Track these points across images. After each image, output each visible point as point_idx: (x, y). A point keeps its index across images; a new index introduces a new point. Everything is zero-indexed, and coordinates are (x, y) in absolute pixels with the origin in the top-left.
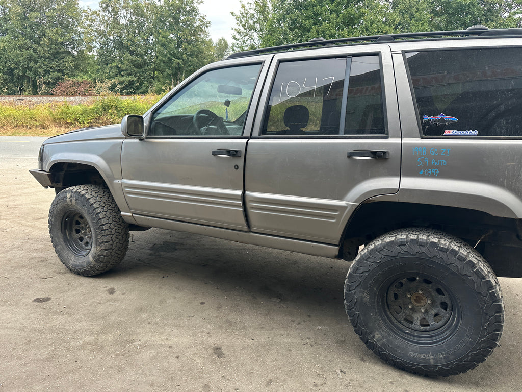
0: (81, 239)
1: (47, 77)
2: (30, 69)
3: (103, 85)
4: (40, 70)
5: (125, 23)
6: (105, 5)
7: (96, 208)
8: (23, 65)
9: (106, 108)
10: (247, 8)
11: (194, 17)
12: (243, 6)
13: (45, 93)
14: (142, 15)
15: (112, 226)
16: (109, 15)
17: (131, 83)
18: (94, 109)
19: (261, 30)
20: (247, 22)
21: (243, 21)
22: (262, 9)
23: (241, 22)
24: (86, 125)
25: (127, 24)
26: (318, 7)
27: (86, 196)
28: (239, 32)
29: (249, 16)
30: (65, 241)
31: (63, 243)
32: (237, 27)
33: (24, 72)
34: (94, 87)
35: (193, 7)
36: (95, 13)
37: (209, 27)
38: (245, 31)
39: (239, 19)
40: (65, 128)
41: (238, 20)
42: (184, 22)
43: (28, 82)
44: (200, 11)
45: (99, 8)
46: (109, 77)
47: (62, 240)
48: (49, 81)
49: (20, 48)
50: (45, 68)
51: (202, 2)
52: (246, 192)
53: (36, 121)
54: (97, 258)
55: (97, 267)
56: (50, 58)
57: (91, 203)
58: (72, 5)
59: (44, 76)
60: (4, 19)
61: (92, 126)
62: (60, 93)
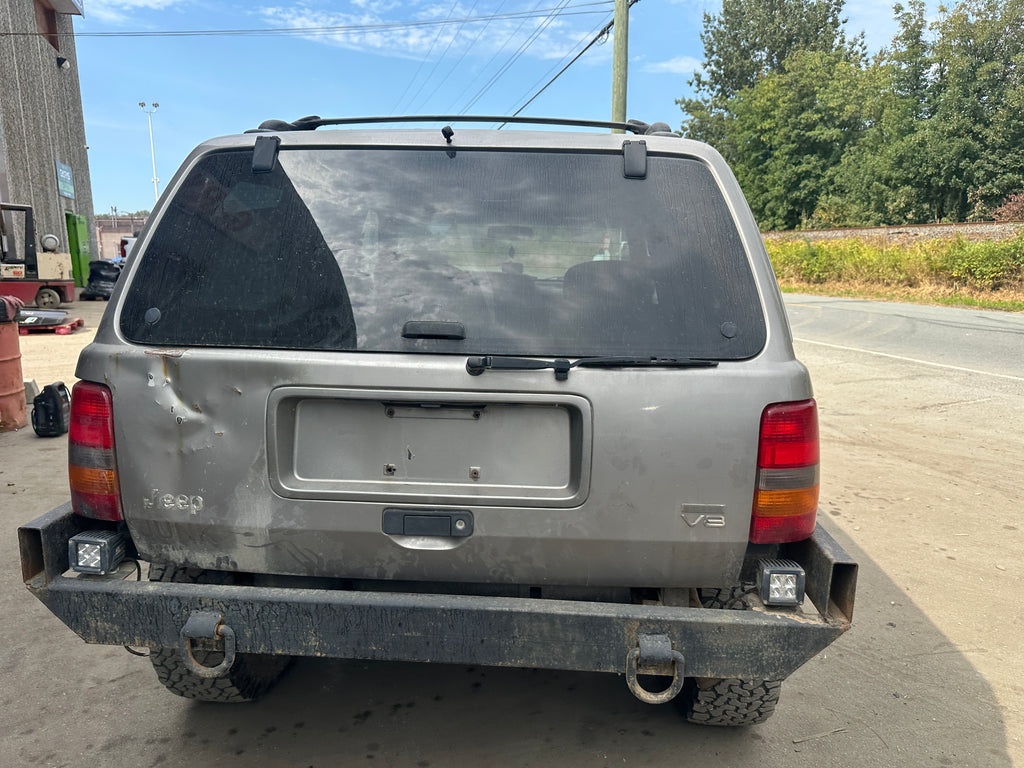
1: (989, 185)
2: (959, 172)
4: (979, 174)
8: (947, 169)
13: (981, 217)
18: (1009, 251)
24: (987, 282)
33: (948, 179)
40: (949, 286)
43: (955, 197)
48: (993, 194)
49: (954, 134)
50: (990, 167)
56: (1002, 147)
59: (984, 184)
60: (939, 86)
61: (1000, 285)
62: (1007, 216)
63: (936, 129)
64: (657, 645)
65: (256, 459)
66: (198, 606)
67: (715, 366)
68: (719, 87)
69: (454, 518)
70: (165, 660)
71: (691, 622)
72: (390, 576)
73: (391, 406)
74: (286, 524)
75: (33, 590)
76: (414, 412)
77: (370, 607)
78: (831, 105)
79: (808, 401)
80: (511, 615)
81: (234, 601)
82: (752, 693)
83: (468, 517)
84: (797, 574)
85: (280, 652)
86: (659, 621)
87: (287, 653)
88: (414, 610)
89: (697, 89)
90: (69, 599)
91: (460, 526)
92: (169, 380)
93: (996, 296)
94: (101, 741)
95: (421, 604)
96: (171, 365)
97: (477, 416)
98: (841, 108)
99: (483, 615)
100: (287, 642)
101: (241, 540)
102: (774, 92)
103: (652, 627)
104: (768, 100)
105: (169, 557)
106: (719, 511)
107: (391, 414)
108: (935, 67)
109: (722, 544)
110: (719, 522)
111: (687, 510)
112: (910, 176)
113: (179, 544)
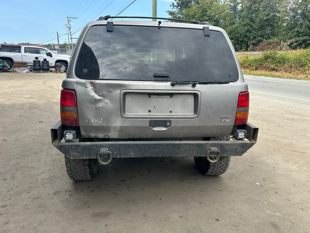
1: (254, 40)
2: (246, 36)
3: (285, 44)
4: (251, 37)
8: (243, 35)
13: (252, 50)
18: (260, 59)
24: (254, 68)
33: (243, 38)
34: (279, 45)
43: (245, 44)
46: (290, 38)
48: (255, 43)
49: (245, 25)
50: (254, 35)
56: (258, 30)
59: (253, 40)
60: (242, 11)
61: (257, 69)
62: (258, 49)
63: (240, 23)
64: (214, 149)
65: (117, 108)
66: (102, 147)
67: (229, 83)
68: (179, 7)
69: (167, 122)
70: (71, 169)
71: (222, 144)
72: (149, 137)
73: (150, 95)
74: (125, 125)
75: (55, 146)
76: (155, 96)
77: (147, 144)
78: (212, 15)
79: (247, 92)
80: (180, 144)
81: (112, 145)
82: (223, 165)
83: (170, 122)
84: (245, 132)
85: (123, 157)
86: (215, 144)
87: (125, 157)
88: (157, 144)
89: (173, 8)
90: (65, 147)
91: (168, 124)
92: (92, 88)
93: (256, 72)
94: (52, 193)
95: (159, 143)
96: (93, 84)
97: (171, 97)
98: (214, 16)
99: (174, 144)
100: (125, 154)
101: (112, 129)
102: (195, 10)
103: (213, 145)
104: (194, 12)
105: (90, 136)
106: (228, 118)
107: (150, 97)
108: (240, 5)
109: (228, 125)
110: (228, 120)
111: (221, 118)
112: (233, 37)
113: (94, 132)
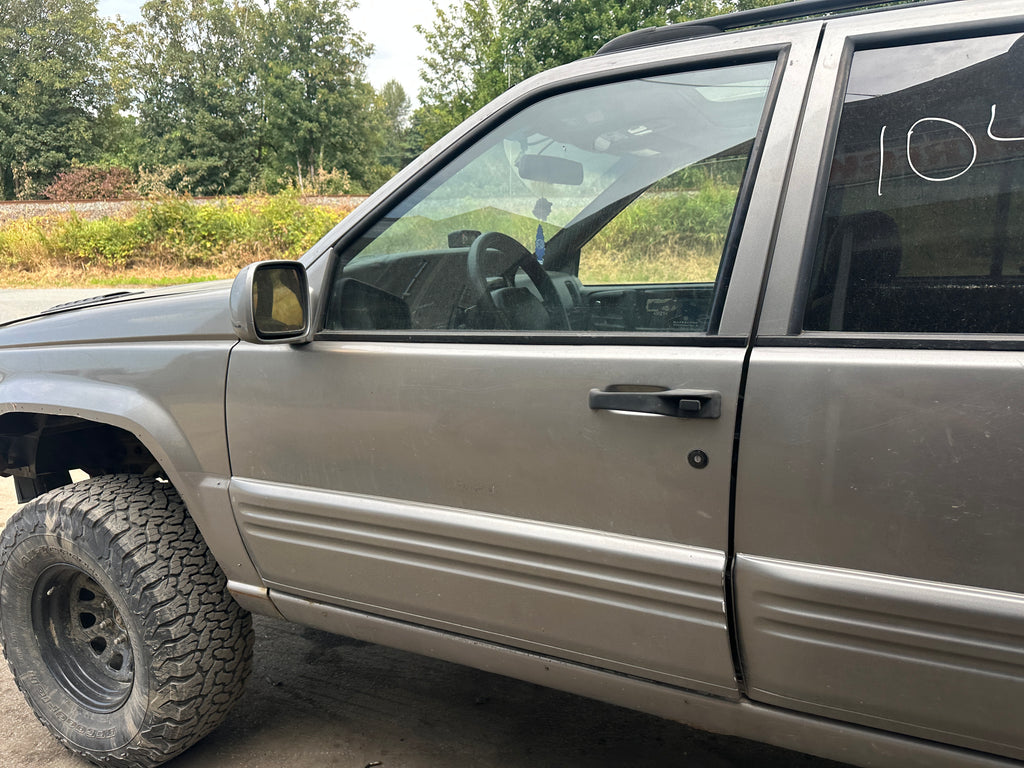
0: (99, 645)
1: (33, 161)
3: (154, 177)
4: (20, 149)
5: (196, 50)
6: (152, 13)
7: (143, 569)
9: (161, 224)
10: (448, 16)
11: (341, 35)
12: (440, 13)
13: (32, 195)
14: (232, 33)
15: (198, 624)
16: (162, 34)
17: (213, 171)
18: (136, 228)
19: (479, 61)
20: (449, 45)
21: (440, 42)
22: (479, 19)
23: (436, 45)
24: (119, 261)
25: (201, 50)
26: (594, 13)
27: (108, 525)
28: (433, 66)
29: (452, 32)
30: (45, 657)
31: (39, 664)
32: (429, 55)
34: (136, 182)
35: (339, 15)
36: (132, 28)
37: (371, 56)
38: (446, 62)
39: (433, 40)
40: (75, 268)
41: (430, 42)
42: (320, 47)
44: (351, 24)
45: (142, 19)
46: (166, 161)
47: (35, 653)
48: (40, 171)
50: (30, 143)
51: (355, 5)
52: (740, 556)
53: (11, 255)
54: (153, 728)
55: (153, 755)
56: (39, 123)
57: (127, 549)
58: (84, 13)
59: (28, 160)
61: (132, 263)
62: (62, 195)
93: (131, 274)
